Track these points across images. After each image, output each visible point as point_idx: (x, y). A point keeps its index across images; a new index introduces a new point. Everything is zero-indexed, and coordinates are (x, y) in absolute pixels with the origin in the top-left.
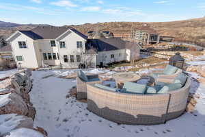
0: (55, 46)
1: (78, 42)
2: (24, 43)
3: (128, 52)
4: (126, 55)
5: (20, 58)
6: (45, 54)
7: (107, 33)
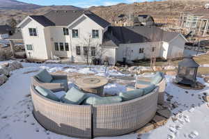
0: (68, 34)
1: (94, 31)
2: (35, 30)
3: (166, 45)
4: (162, 49)
5: (30, 47)
6: (56, 44)
7: (145, 17)
